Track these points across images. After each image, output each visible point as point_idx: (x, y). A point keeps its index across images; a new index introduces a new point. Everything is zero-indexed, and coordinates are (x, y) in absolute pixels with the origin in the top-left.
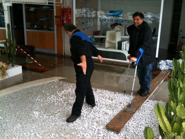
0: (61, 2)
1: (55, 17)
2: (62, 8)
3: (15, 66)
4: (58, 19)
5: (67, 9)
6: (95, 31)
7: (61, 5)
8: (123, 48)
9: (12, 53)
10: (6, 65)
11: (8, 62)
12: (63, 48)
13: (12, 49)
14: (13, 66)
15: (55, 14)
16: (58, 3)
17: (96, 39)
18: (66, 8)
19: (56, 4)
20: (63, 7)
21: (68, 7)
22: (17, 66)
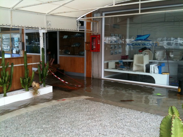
0: (91, 30)
1: (85, 43)
2: (92, 35)
3: (46, 87)
4: (88, 45)
5: (97, 36)
6: (123, 55)
7: (91, 32)
8: (152, 71)
9: (44, 74)
10: (38, 85)
11: (40, 82)
12: (91, 71)
13: (45, 70)
14: (44, 86)
15: (85, 41)
16: (89, 30)
17: (124, 63)
18: (95, 34)
19: (87, 31)
20: (93, 33)
21: (98, 33)
22: (48, 86)
